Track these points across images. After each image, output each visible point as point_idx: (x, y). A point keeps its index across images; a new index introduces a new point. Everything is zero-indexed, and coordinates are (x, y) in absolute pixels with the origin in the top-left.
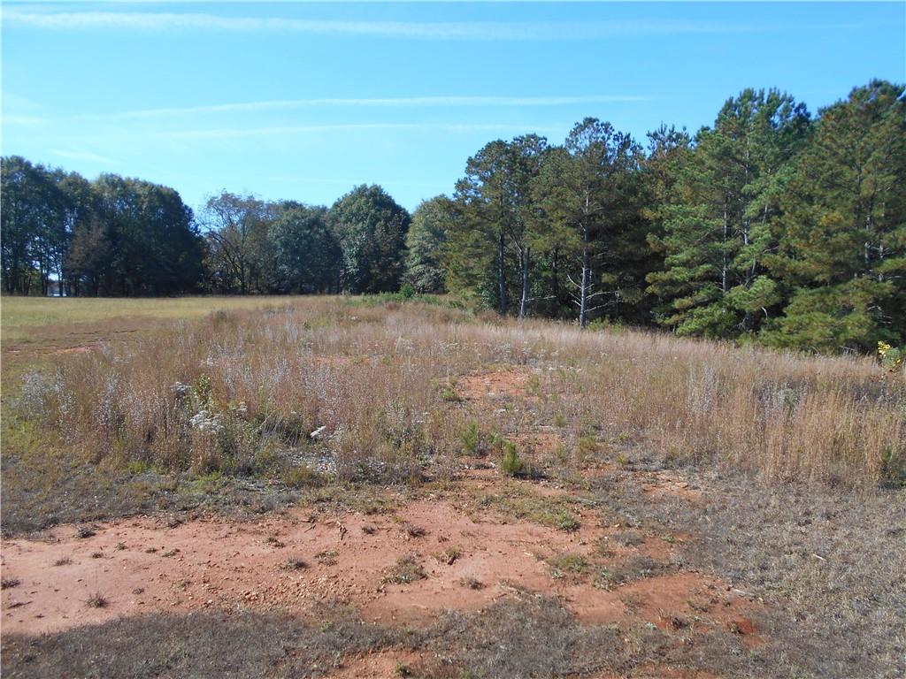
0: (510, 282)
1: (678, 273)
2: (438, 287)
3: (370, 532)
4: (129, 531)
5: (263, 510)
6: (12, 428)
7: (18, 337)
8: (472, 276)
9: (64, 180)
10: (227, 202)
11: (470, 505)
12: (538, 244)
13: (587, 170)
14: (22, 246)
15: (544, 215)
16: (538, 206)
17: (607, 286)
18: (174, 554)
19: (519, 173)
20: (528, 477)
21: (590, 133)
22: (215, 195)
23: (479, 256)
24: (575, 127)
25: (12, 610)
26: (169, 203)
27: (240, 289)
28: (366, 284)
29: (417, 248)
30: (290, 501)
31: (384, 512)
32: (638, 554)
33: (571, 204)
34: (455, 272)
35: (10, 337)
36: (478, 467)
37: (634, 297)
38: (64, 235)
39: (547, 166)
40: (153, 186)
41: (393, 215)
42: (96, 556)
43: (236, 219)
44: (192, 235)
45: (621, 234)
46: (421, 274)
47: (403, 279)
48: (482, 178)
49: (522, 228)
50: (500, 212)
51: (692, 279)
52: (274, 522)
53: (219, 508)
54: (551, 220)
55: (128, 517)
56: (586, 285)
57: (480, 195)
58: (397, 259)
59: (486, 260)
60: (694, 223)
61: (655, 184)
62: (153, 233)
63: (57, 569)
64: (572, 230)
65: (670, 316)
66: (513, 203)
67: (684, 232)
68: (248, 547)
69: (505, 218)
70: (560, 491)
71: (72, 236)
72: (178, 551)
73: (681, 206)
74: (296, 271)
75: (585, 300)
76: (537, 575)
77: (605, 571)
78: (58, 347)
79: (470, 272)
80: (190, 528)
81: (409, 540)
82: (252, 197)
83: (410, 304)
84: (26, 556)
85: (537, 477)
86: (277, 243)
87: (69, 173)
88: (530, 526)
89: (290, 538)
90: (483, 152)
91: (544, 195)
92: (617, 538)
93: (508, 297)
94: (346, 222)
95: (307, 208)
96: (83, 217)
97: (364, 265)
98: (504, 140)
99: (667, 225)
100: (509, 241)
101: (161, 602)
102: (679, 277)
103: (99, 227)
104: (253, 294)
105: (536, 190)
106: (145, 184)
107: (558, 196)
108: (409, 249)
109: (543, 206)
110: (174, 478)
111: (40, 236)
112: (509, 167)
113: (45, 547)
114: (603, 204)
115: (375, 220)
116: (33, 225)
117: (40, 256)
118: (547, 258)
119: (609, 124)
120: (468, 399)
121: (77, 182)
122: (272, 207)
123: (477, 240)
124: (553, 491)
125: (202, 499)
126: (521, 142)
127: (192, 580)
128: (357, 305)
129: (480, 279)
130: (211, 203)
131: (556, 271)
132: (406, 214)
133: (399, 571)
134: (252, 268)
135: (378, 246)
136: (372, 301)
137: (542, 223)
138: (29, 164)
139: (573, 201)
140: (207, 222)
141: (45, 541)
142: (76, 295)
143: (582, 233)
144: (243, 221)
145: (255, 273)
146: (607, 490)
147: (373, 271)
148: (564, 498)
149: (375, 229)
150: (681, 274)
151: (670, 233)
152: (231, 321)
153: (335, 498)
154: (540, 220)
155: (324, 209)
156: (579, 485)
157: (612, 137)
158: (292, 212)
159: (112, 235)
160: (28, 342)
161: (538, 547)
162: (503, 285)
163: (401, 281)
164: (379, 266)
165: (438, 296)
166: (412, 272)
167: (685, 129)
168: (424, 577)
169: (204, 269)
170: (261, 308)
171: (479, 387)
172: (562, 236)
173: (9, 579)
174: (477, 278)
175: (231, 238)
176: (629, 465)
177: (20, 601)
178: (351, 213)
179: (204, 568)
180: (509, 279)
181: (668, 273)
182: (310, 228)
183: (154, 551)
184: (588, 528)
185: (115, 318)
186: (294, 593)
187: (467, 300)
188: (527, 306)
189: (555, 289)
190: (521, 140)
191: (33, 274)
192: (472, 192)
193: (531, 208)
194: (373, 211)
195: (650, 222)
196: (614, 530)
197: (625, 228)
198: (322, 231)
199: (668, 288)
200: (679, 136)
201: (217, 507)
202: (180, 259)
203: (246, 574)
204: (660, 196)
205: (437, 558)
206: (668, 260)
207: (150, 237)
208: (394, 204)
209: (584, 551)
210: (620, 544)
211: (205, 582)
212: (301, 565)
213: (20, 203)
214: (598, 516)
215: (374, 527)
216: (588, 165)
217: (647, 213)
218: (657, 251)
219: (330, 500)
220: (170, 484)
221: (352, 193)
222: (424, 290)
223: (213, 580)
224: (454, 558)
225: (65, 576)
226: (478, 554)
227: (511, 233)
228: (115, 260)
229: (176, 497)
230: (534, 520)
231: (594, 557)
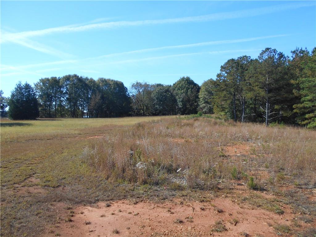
0: (237, 109)
1: (307, 104)
2: (211, 111)
3: (203, 209)
4: (122, 205)
5: (164, 199)
6: (80, 166)
7: (77, 133)
8: (224, 107)
9: (88, 81)
10: (137, 85)
11: (238, 201)
12: (248, 96)
13: (267, 67)
14: (76, 102)
15: (250, 84)
16: (248, 81)
17: (276, 110)
18: (137, 215)
19: (240, 70)
20: (259, 190)
21: (268, 53)
22: (134, 83)
23: (226, 100)
24: (262, 52)
25: (90, 233)
26: (120, 86)
27: (143, 114)
28: (185, 111)
29: (203, 98)
30: (173, 196)
31: (207, 201)
32: (312, 227)
33: (261, 80)
34: (217, 106)
35: (75, 133)
36: (239, 185)
37: (288, 114)
38: (88, 98)
39: (251, 67)
40: (115, 81)
41: (194, 87)
42: (113, 214)
43: (141, 91)
44: (127, 96)
45: (282, 90)
46: (204, 107)
47: (198, 109)
48: (226, 73)
49: (242, 89)
50: (233, 84)
51: (313, 106)
52: (169, 204)
53: (150, 197)
54: (253, 87)
55: (120, 200)
56: (268, 110)
57: (226, 79)
58: (196, 102)
59: (229, 102)
60: (313, 84)
61: (295, 70)
62: (115, 96)
63: (101, 218)
64: (262, 90)
65: (304, 121)
66: (238, 81)
67: (309, 88)
68: (161, 213)
69: (235, 86)
70: (272, 196)
71: (90, 98)
72: (138, 213)
73: (307, 78)
74: (161, 107)
75: (268, 115)
76: (271, 233)
77: (299, 234)
78: (89, 136)
79: (223, 106)
80: (140, 205)
81: (218, 214)
82: (146, 83)
83: (201, 118)
84: (91, 213)
85: (262, 190)
86: (155, 98)
87: (90, 78)
88: (263, 211)
89: (175, 210)
90: (226, 64)
91: (250, 78)
92: (301, 219)
93: (237, 115)
94: (178, 90)
95: (165, 86)
96: (94, 92)
97: (184, 105)
98: (234, 59)
99: (302, 86)
100: (237, 95)
101: (136, 233)
102: (307, 106)
103: (99, 95)
104: (147, 116)
105: (247, 76)
106: (112, 81)
107: (256, 78)
108: (200, 98)
109: (250, 81)
110: (133, 186)
111: (81, 99)
112: (236, 68)
113: (96, 210)
114: (274, 79)
115: (188, 89)
116: (79, 95)
117: (81, 105)
118: (251, 100)
119: (276, 50)
120: (229, 156)
121: (92, 81)
122: (152, 86)
123: (225, 95)
124: (270, 196)
125: (143, 194)
126: (241, 59)
127: (145, 225)
128: (183, 119)
129: (227, 108)
130: (133, 86)
131: (255, 105)
132: (198, 86)
133: (217, 227)
134: (147, 107)
135: (189, 98)
136: (188, 117)
137: (250, 88)
138: (78, 76)
139: (262, 79)
140: (132, 92)
141: (96, 208)
142: (92, 117)
143: (266, 91)
144: (143, 91)
145: (147, 108)
146: (292, 197)
147: (188, 106)
148: (275, 200)
149: (188, 92)
150: (308, 104)
151: (303, 89)
152: (142, 126)
153: (188, 195)
154: (249, 86)
155: (170, 86)
156: (280, 194)
157: (277, 54)
158: (160, 87)
159: (103, 98)
160: (80, 134)
161: (268, 220)
162: (235, 111)
163: (197, 110)
164: (189, 105)
165: (211, 115)
166: (201, 106)
167: (306, 48)
168: (226, 230)
169: (131, 107)
170: (151, 121)
171: (231, 151)
172: (258, 92)
173: (88, 221)
174: (225, 108)
175: (139, 97)
176: (299, 186)
177: (93, 230)
178: (179, 87)
179: (148, 221)
180: (237, 108)
181: (302, 104)
182: (166, 92)
183: (131, 213)
184: (288, 213)
185: (105, 125)
186: (180, 233)
187: (221, 116)
188: (244, 118)
189: (255, 111)
190: (241, 58)
191: (79, 111)
192: (223, 78)
193: (245, 82)
194: (187, 86)
195: (294, 85)
196: (299, 215)
197: (283, 87)
198: (170, 93)
199: (303, 110)
200: (304, 51)
201: (149, 197)
202: (124, 105)
203: (162, 224)
204: (298, 75)
205: (230, 222)
206: (303, 99)
207: (114, 98)
208: (194, 83)
209: (289, 223)
210: (303, 222)
211: (149, 226)
212: (181, 222)
213: (75, 89)
214: (291, 208)
215: (204, 208)
216: (267, 65)
217: (292, 81)
218: (297, 96)
219: (186, 196)
220: (132, 188)
221: (180, 80)
222: (205, 113)
223: (152, 226)
224: (236, 223)
225: (104, 221)
226: (245, 222)
227: (238, 92)
228: (104, 105)
229: (135, 193)
230: (264, 209)
231: (293, 227)
